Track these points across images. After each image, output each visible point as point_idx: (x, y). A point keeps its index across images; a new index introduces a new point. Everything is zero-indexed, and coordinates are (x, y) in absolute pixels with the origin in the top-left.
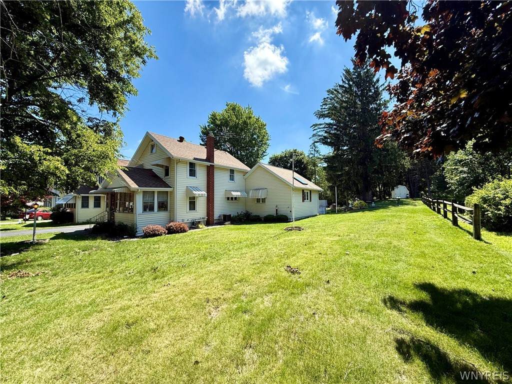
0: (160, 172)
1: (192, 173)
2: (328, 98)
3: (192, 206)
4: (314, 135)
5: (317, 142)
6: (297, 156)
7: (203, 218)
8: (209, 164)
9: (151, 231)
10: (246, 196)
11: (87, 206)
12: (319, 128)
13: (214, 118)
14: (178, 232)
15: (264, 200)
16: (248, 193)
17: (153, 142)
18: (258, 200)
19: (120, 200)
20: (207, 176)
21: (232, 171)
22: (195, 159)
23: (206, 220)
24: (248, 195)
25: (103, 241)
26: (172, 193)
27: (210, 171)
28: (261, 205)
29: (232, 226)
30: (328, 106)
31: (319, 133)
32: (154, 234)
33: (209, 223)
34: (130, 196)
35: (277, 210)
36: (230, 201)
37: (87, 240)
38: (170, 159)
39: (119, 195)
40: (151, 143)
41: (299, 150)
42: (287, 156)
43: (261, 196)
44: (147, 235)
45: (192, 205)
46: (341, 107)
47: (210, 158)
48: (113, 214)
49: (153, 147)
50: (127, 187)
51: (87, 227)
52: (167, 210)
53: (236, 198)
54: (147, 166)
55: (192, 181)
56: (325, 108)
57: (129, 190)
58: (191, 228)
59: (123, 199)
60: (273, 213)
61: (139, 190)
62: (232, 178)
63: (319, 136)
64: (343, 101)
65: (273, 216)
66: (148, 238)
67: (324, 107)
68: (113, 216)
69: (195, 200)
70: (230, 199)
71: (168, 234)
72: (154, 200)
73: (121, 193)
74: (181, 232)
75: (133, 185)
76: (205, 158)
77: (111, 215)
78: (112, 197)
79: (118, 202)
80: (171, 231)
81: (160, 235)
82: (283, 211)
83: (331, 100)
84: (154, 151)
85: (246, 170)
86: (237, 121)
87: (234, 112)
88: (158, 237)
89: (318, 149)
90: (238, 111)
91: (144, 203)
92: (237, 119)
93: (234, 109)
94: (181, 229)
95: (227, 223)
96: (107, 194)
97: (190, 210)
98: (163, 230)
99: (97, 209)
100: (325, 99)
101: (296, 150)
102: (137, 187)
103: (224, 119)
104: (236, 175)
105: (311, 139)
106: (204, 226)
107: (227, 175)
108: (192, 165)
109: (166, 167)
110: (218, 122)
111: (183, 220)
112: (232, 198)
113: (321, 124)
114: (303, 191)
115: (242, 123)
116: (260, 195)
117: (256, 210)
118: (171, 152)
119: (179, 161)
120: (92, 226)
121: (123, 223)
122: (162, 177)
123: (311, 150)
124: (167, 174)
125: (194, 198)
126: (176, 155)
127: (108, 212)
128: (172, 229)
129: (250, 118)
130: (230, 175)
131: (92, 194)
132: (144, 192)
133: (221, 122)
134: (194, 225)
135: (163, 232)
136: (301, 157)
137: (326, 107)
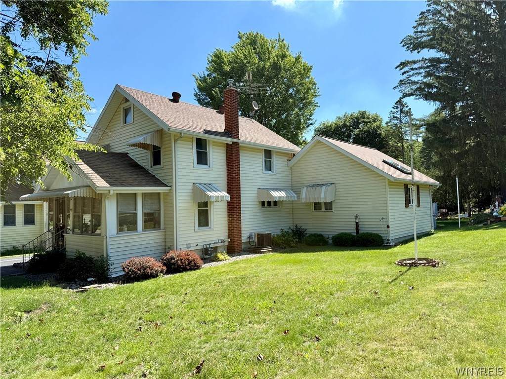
0: (143, 158)
1: (202, 158)
2: (428, 11)
3: (202, 218)
4: (401, 82)
5: (409, 95)
6: (366, 123)
7: (223, 241)
8: (229, 140)
9: (139, 270)
10: (296, 199)
11: (13, 223)
12: (412, 69)
13: (217, 61)
14: (185, 269)
15: (329, 206)
16: (298, 192)
17: (128, 104)
18: (317, 206)
19: (75, 211)
20: (228, 163)
21: (268, 153)
22: (206, 132)
23: (227, 243)
24: (299, 197)
25: (54, 289)
26: (169, 195)
27: (233, 154)
28: (323, 213)
29: (278, 256)
30: (427, 27)
31: (414, 79)
32: (144, 275)
33: (232, 250)
34: (94, 203)
35: (357, 224)
36: (267, 208)
37: (25, 286)
38: (162, 132)
39: (72, 202)
40: (122, 106)
41: (371, 112)
42: (348, 124)
43: (325, 198)
44: (132, 276)
45: (204, 219)
46: (460, 26)
47: (231, 130)
48: (63, 236)
49: (126, 112)
50: (90, 186)
51: (18, 259)
52: (159, 228)
53: (276, 203)
54: (118, 148)
55: (202, 174)
56: (421, 32)
57: (93, 191)
58: (205, 261)
59: (79, 209)
60: (351, 230)
61: (112, 192)
62: (268, 167)
63: (414, 83)
64: (462, 15)
65: (350, 235)
66: (133, 282)
67: (420, 29)
68: (63, 241)
69: (209, 208)
70: (266, 204)
71: (168, 272)
72: (136, 210)
73: (75, 198)
74: (191, 269)
75: (100, 183)
76: (221, 128)
77: (59, 238)
78: (59, 204)
79: (71, 214)
80: (173, 267)
81: (154, 276)
82: (370, 226)
83: (434, 14)
84: (130, 118)
85: (292, 151)
86: (262, 63)
87: (254, 49)
88: (152, 281)
89: (407, 109)
90: (262, 45)
91: (118, 214)
92: (260, 59)
93: (253, 43)
94: (189, 263)
95: (265, 250)
96: (50, 200)
97: (200, 226)
98: (158, 266)
99: (30, 227)
100: (422, 13)
101: (364, 113)
102: (107, 185)
103: (236, 62)
104: (276, 161)
105: (397, 90)
106: (227, 257)
107: (261, 159)
108: (201, 144)
109: (155, 147)
110: (227, 68)
111: (188, 246)
112: (269, 203)
113: (415, 62)
114: (406, 186)
115: (270, 67)
116: (322, 196)
117: (313, 224)
118: (164, 119)
119: (180, 136)
120: (28, 257)
121: (84, 254)
122: (147, 167)
123: (394, 110)
124: (157, 160)
125: (206, 204)
126: (173, 125)
127: (52, 233)
128: (174, 264)
129: (284, 56)
130: (265, 161)
131: (24, 200)
132: (119, 196)
133: (233, 68)
134: (209, 254)
135: (160, 269)
136: (375, 124)
137: (425, 29)
